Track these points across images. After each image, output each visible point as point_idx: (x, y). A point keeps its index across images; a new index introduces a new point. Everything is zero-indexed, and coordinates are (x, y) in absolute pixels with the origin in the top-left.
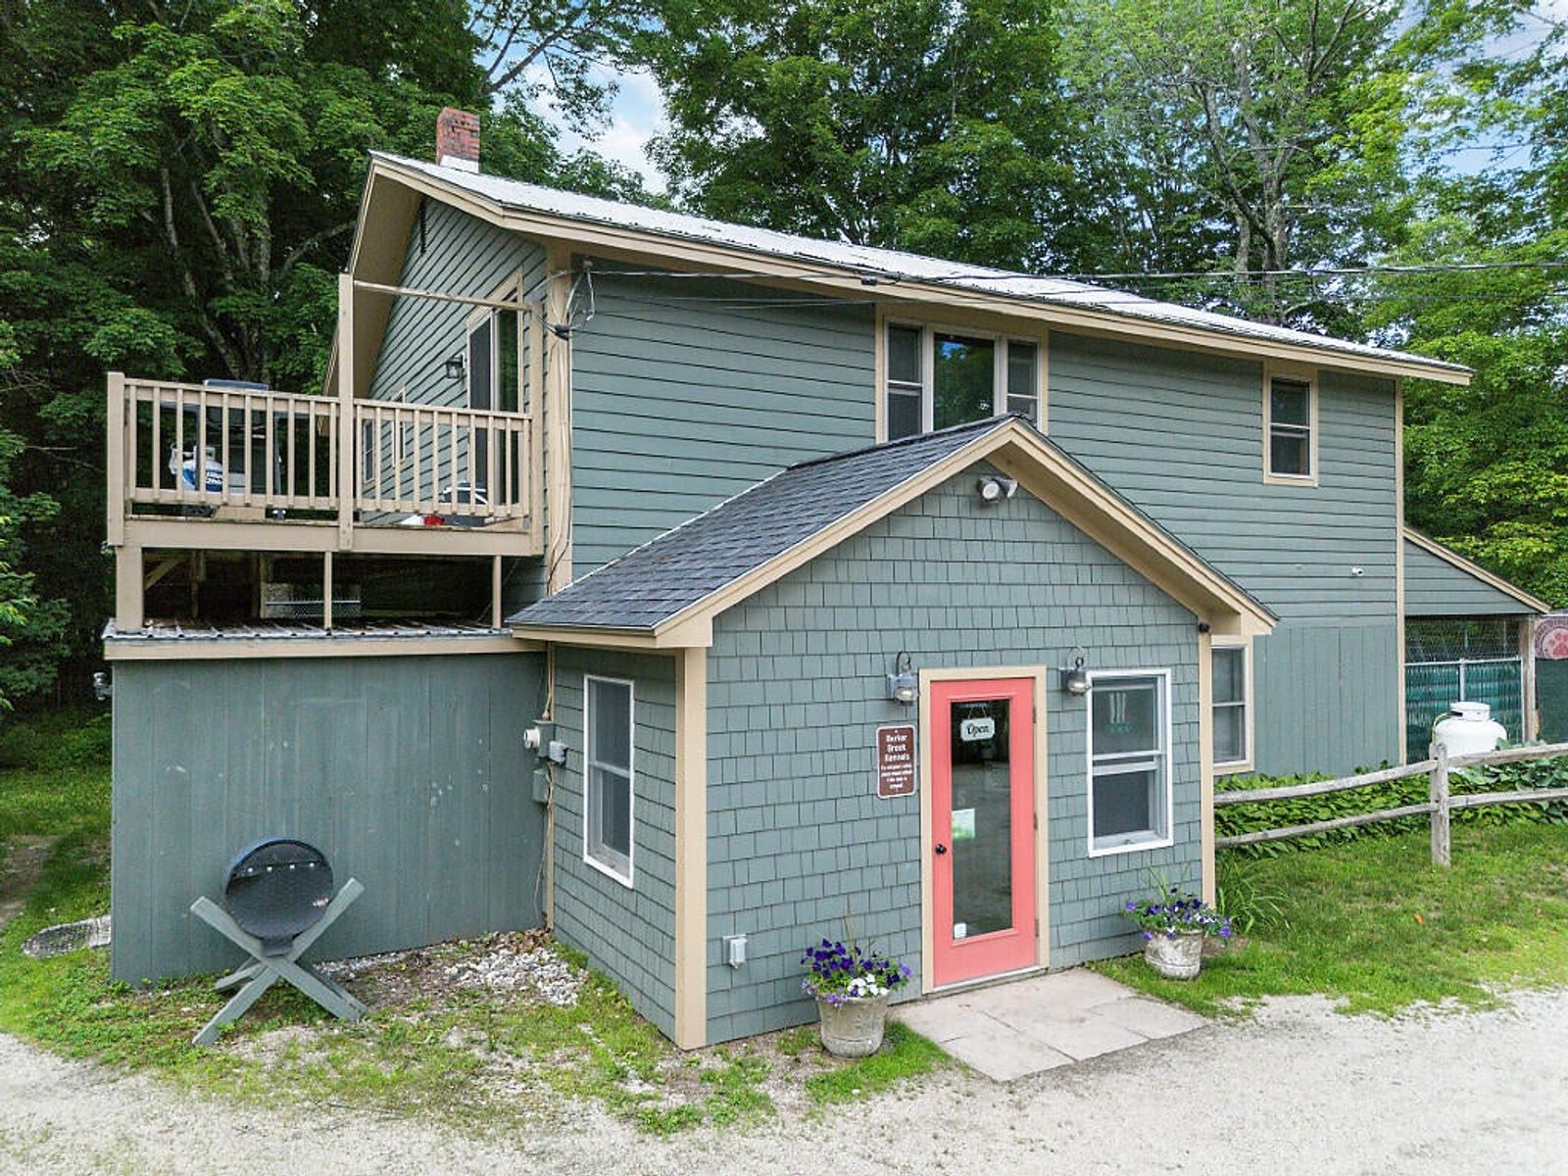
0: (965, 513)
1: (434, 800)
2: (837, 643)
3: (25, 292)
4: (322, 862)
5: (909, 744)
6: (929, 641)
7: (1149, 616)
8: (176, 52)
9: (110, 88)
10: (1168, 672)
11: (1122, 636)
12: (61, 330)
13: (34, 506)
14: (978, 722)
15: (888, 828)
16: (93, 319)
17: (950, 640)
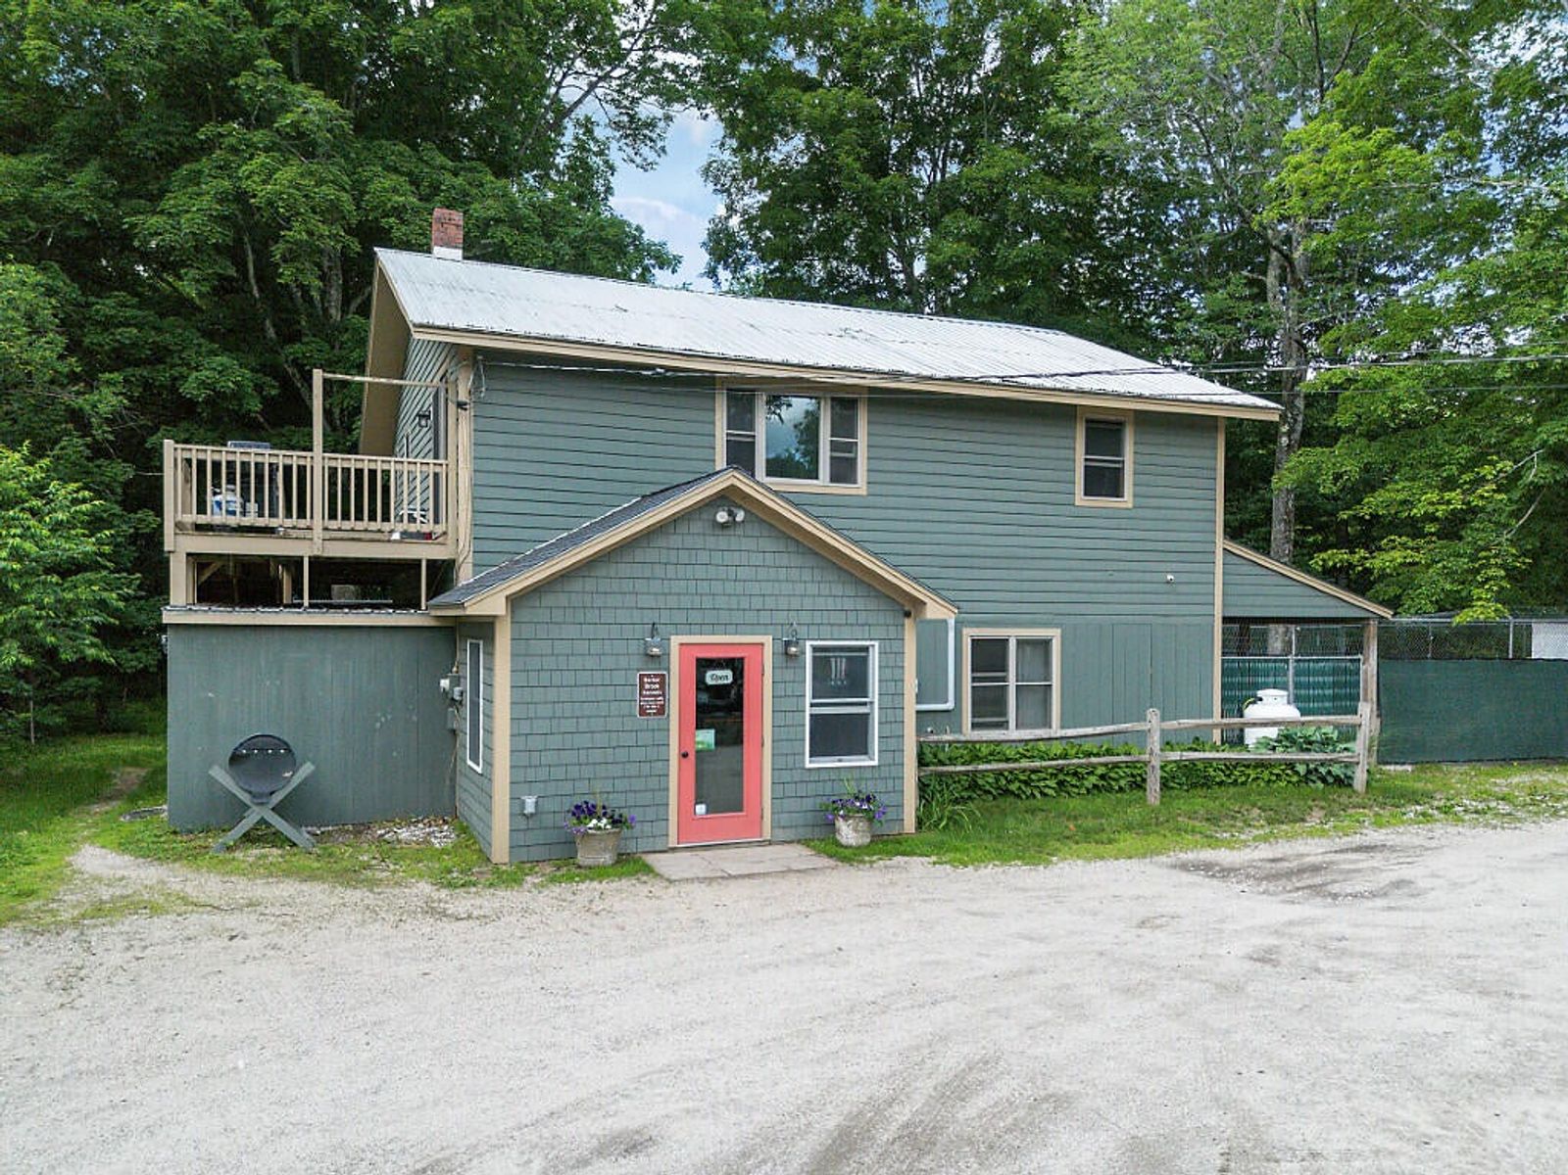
0: (709, 531)
1: (378, 725)
2: (608, 617)
3: (134, 345)
4: (288, 750)
5: (662, 684)
6: (680, 617)
7: (860, 604)
8: (247, 146)
9: (195, 178)
10: (876, 644)
11: (840, 618)
12: (163, 376)
13: (141, 520)
14: (719, 673)
15: (645, 738)
16: (188, 365)
17: (696, 617)
